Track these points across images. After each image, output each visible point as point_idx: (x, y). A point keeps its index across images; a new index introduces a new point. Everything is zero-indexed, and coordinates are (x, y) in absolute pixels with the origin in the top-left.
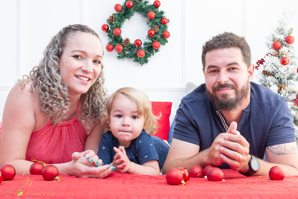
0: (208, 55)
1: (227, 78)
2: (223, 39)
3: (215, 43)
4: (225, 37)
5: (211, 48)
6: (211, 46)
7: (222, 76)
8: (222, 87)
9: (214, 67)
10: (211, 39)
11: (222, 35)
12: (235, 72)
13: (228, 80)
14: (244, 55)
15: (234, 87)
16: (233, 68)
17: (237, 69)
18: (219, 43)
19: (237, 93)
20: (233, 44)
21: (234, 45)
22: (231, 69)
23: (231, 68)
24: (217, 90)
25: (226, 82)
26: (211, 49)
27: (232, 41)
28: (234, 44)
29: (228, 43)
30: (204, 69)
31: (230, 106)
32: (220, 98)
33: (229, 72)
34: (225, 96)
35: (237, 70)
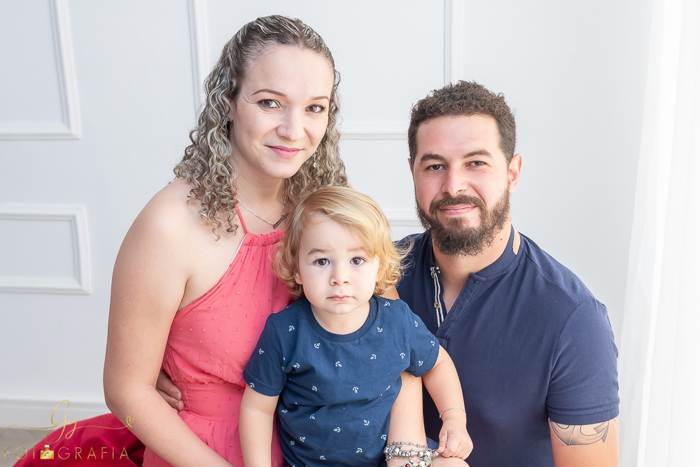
0: (423, 128)
1: (463, 184)
2: (458, 95)
3: (441, 103)
4: (463, 91)
5: (432, 113)
6: (431, 108)
7: (452, 179)
8: (453, 204)
9: (436, 157)
10: (431, 95)
11: (457, 86)
12: (483, 171)
13: (465, 187)
14: (502, 134)
15: (479, 203)
16: (477, 163)
17: (485, 163)
18: (449, 103)
19: (483, 216)
20: (479, 107)
21: (482, 108)
22: (473, 164)
23: (472, 162)
24: (441, 210)
25: (462, 193)
26: (430, 115)
27: (478, 100)
28: (482, 106)
29: (470, 104)
30: (412, 161)
31: (468, 244)
32: (446, 227)
33: (468, 170)
34: (457, 222)
35: (485, 167)
